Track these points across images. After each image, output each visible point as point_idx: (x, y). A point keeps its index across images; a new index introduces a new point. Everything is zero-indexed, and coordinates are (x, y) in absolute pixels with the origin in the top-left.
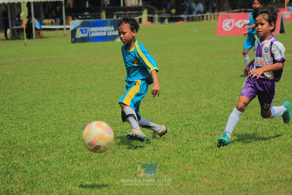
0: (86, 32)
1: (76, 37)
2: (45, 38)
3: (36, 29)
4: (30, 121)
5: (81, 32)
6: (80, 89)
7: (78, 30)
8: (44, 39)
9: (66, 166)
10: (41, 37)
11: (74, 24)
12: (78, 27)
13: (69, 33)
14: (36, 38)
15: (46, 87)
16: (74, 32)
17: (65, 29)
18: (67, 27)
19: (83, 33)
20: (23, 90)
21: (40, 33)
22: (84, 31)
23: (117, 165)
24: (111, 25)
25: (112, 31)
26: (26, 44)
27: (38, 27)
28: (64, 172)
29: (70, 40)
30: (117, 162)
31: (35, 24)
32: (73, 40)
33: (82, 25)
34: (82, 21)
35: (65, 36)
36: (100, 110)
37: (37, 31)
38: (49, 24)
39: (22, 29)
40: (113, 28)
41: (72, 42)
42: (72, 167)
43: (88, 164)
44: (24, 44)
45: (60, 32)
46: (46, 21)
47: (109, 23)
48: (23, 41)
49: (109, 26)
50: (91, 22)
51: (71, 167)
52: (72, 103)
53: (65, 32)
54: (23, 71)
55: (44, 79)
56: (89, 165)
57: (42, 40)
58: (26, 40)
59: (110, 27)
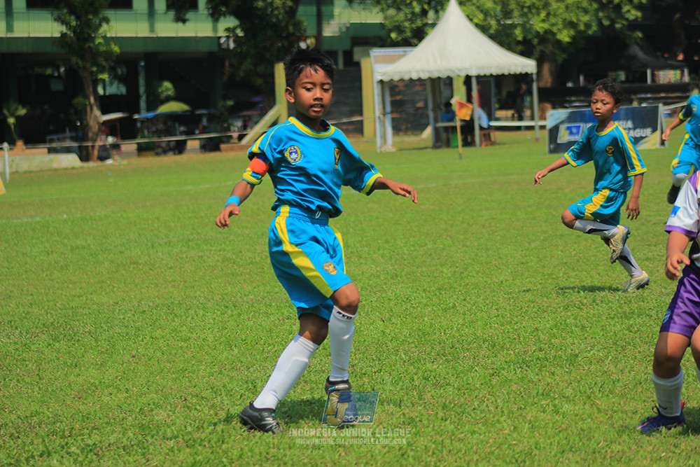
0: (578, 133)
1: (559, 142)
2: (499, 144)
3: (481, 128)
4: (462, 294)
5: (568, 132)
6: (561, 235)
7: (563, 128)
8: (497, 147)
9: (527, 376)
10: (493, 144)
11: (555, 116)
12: (562, 122)
13: (545, 135)
14: (481, 145)
15: (496, 234)
16: (554, 132)
17: (537, 128)
18: (542, 123)
19: (571, 133)
20: (451, 238)
21: (489, 134)
22: (574, 130)
23: (628, 374)
24: (627, 119)
25: (630, 129)
26: (460, 154)
27: (485, 125)
28: (522, 387)
29: (546, 149)
30: (627, 370)
31: (479, 119)
32: (552, 146)
33: (571, 118)
34: (569, 110)
35: (537, 140)
36: (599, 274)
37: (483, 132)
38: (506, 119)
39: (454, 128)
40: (630, 124)
41: (552, 151)
42: (540, 377)
43: (570, 373)
44: (458, 156)
45: (528, 134)
46: (500, 114)
47: (622, 113)
48: (455, 150)
49: (624, 119)
50: (587, 113)
51: (537, 377)
52: (546, 262)
53: (537, 133)
54: (454, 204)
55: (493, 219)
56: (574, 374)
57: (493, 147)
58: (461, 149)
59: (624, 122)
